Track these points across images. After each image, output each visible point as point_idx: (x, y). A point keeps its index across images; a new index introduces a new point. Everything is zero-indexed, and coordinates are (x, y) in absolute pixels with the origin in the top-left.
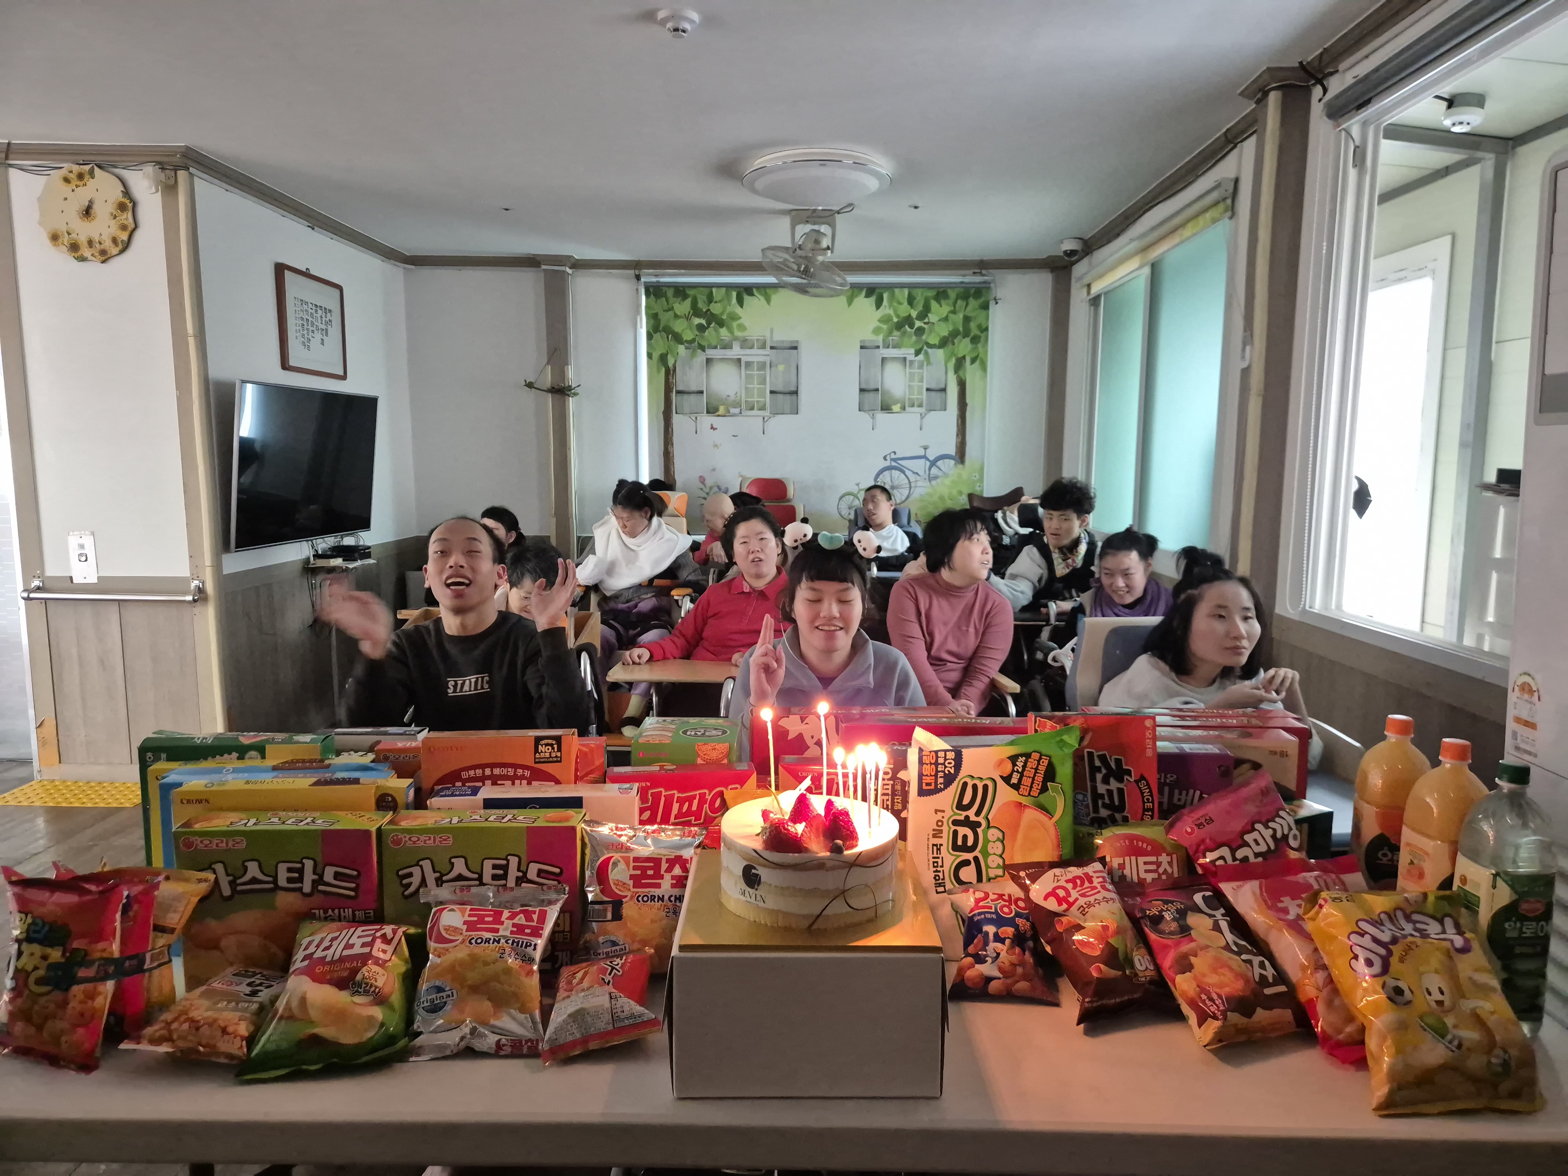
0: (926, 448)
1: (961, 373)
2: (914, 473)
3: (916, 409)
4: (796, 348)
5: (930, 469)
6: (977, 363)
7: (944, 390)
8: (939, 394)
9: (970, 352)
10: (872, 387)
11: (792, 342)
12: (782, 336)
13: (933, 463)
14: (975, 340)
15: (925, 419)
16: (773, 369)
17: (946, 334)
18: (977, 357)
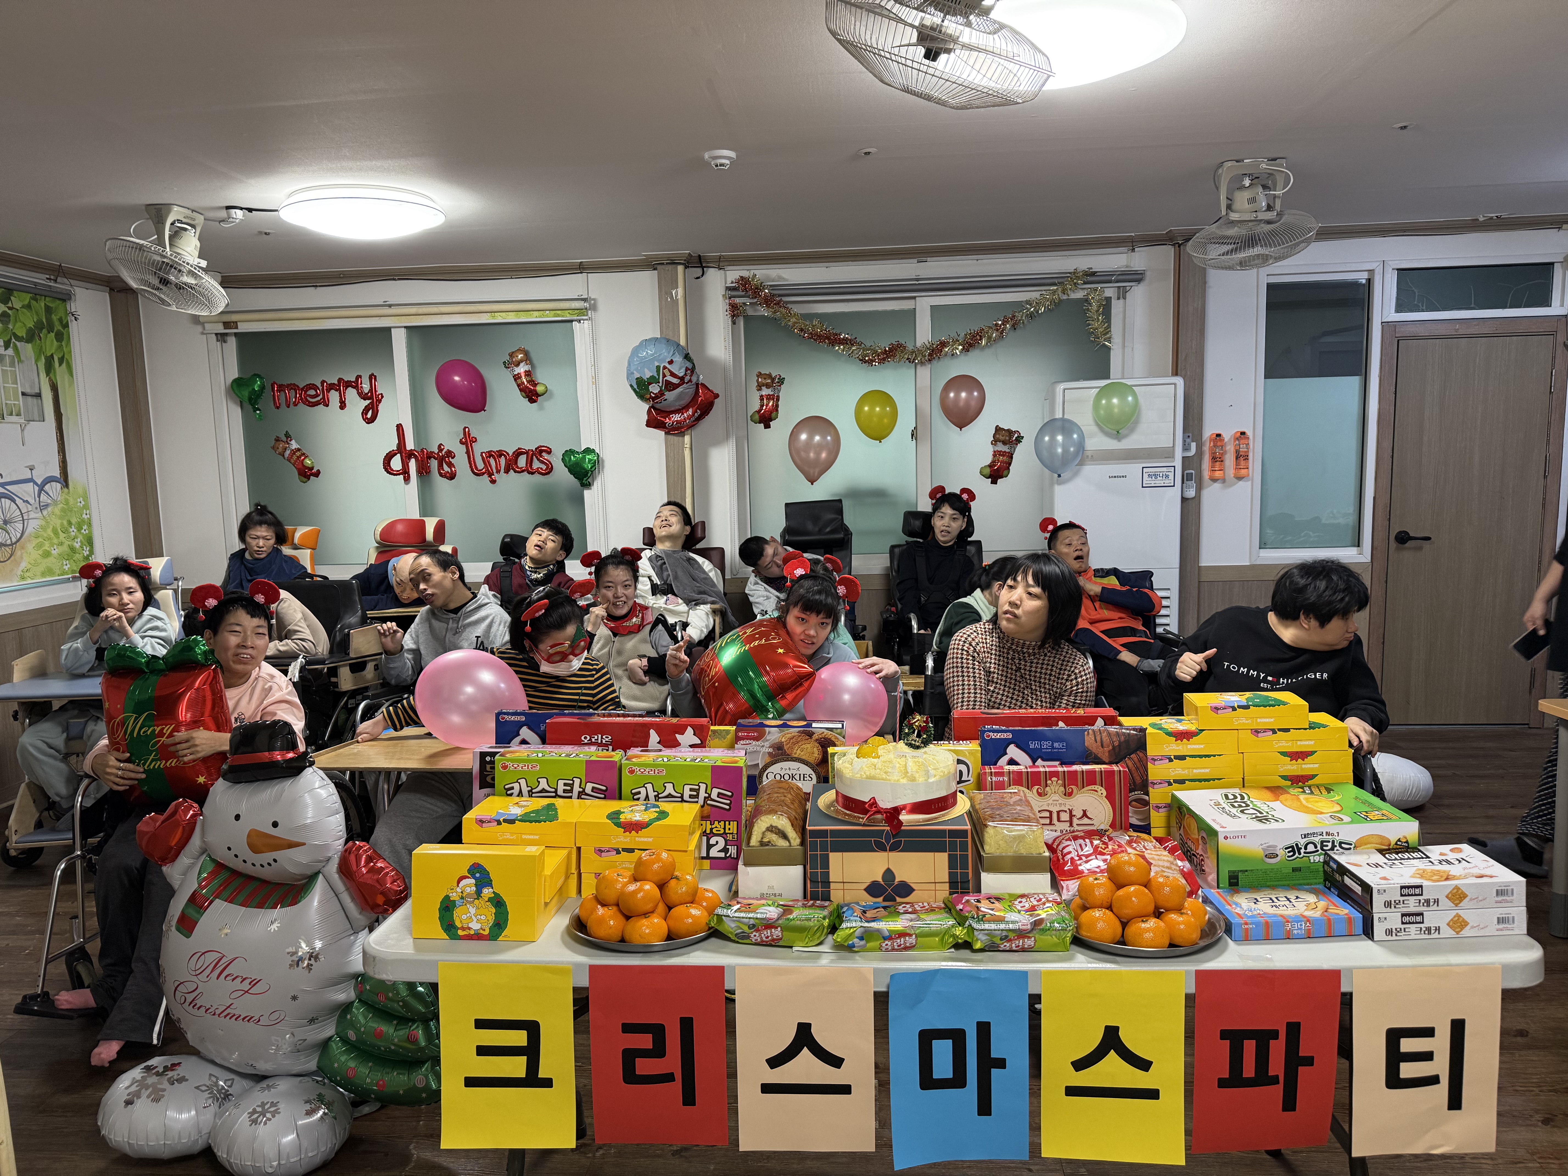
0: (31, 470)
1: (52, 375)
2: (24, 501)
3: (14, 418)
5: (39, 497)
6: (64, 365)
7: (38, 395)
8: (35, 400)
9: (56, 350)
13: (41, 488)
14: (59, 337)
15: (26, 432)
17: (31, 326)
18: (63, 357)
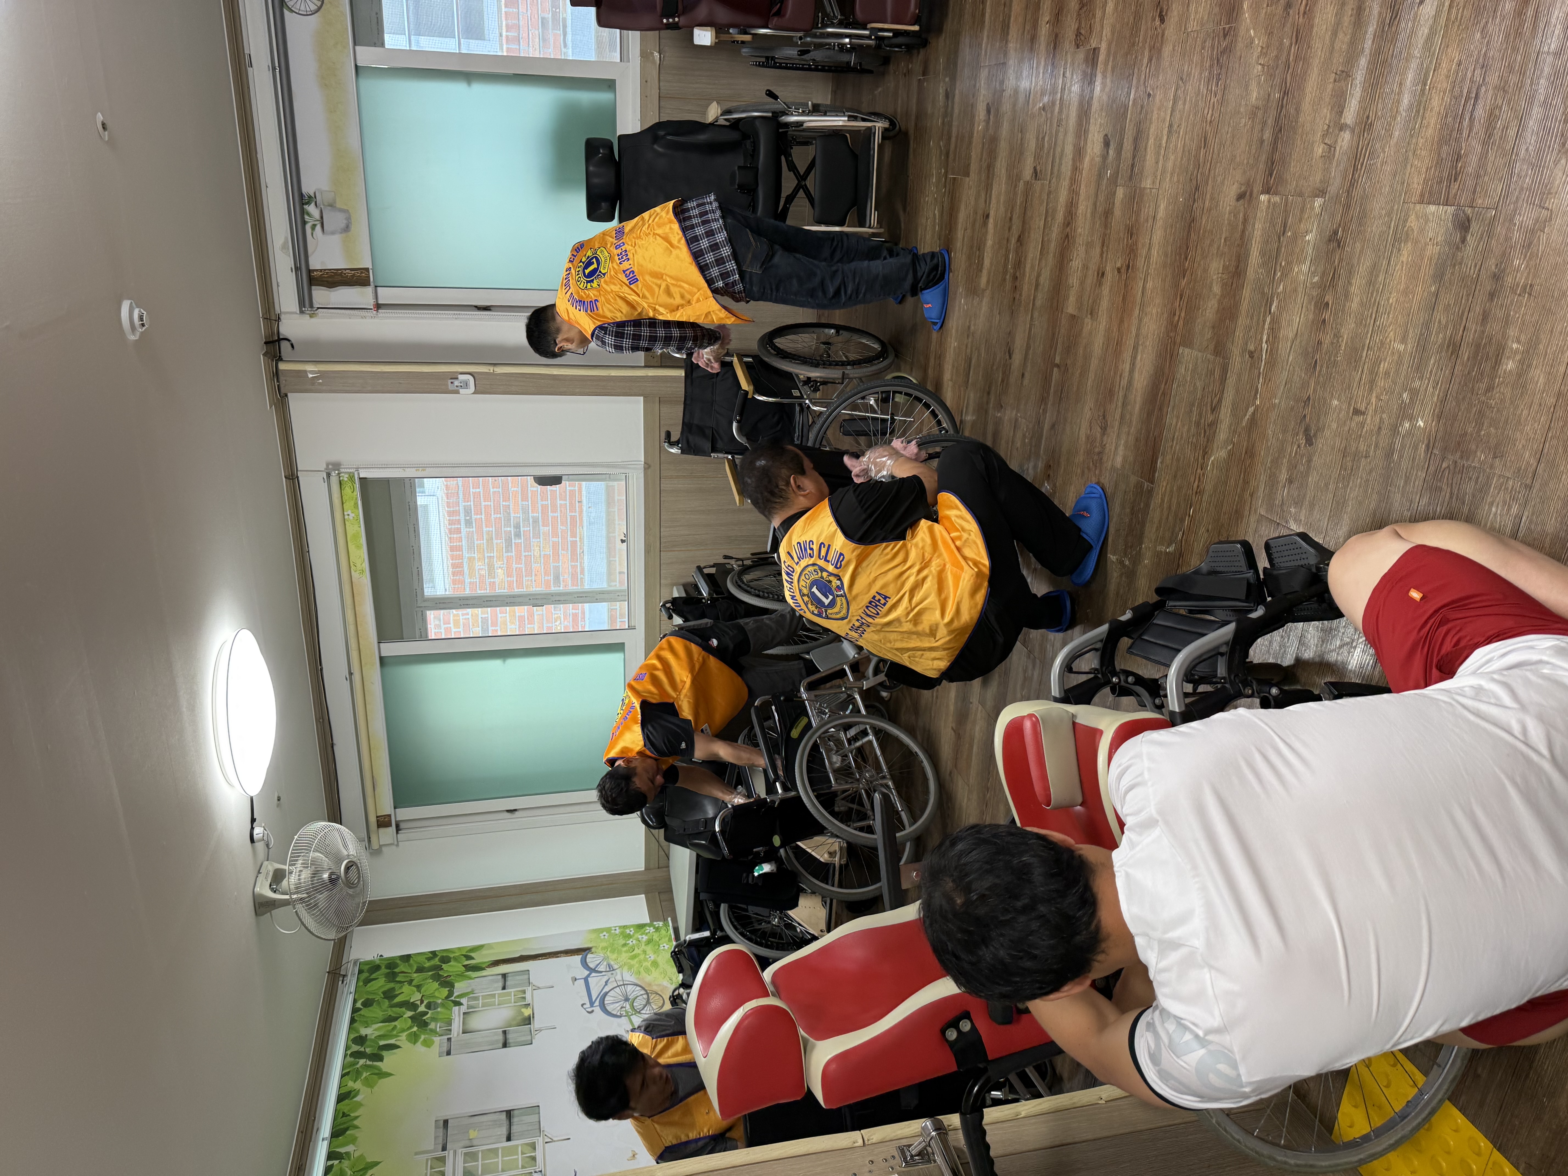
0: (576, 980)
1: (484, 965)
2: (606, 985)
3: (528, 995)
4: (446, 1122)
5: (601, 972)
6: (472, 954)
7: (504, 976)
8: (509, 979)
9: (459, 962)
10: (501, 1037)
11: (436, 1127)
12: (429, 1141)
13: (593, 970)
15: (540, 986)
16: (475, 1143)
17: (436, 985)
18: (465, 956)
